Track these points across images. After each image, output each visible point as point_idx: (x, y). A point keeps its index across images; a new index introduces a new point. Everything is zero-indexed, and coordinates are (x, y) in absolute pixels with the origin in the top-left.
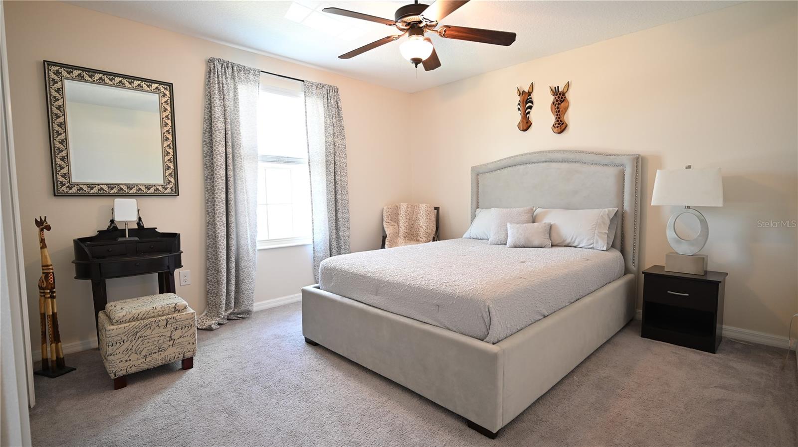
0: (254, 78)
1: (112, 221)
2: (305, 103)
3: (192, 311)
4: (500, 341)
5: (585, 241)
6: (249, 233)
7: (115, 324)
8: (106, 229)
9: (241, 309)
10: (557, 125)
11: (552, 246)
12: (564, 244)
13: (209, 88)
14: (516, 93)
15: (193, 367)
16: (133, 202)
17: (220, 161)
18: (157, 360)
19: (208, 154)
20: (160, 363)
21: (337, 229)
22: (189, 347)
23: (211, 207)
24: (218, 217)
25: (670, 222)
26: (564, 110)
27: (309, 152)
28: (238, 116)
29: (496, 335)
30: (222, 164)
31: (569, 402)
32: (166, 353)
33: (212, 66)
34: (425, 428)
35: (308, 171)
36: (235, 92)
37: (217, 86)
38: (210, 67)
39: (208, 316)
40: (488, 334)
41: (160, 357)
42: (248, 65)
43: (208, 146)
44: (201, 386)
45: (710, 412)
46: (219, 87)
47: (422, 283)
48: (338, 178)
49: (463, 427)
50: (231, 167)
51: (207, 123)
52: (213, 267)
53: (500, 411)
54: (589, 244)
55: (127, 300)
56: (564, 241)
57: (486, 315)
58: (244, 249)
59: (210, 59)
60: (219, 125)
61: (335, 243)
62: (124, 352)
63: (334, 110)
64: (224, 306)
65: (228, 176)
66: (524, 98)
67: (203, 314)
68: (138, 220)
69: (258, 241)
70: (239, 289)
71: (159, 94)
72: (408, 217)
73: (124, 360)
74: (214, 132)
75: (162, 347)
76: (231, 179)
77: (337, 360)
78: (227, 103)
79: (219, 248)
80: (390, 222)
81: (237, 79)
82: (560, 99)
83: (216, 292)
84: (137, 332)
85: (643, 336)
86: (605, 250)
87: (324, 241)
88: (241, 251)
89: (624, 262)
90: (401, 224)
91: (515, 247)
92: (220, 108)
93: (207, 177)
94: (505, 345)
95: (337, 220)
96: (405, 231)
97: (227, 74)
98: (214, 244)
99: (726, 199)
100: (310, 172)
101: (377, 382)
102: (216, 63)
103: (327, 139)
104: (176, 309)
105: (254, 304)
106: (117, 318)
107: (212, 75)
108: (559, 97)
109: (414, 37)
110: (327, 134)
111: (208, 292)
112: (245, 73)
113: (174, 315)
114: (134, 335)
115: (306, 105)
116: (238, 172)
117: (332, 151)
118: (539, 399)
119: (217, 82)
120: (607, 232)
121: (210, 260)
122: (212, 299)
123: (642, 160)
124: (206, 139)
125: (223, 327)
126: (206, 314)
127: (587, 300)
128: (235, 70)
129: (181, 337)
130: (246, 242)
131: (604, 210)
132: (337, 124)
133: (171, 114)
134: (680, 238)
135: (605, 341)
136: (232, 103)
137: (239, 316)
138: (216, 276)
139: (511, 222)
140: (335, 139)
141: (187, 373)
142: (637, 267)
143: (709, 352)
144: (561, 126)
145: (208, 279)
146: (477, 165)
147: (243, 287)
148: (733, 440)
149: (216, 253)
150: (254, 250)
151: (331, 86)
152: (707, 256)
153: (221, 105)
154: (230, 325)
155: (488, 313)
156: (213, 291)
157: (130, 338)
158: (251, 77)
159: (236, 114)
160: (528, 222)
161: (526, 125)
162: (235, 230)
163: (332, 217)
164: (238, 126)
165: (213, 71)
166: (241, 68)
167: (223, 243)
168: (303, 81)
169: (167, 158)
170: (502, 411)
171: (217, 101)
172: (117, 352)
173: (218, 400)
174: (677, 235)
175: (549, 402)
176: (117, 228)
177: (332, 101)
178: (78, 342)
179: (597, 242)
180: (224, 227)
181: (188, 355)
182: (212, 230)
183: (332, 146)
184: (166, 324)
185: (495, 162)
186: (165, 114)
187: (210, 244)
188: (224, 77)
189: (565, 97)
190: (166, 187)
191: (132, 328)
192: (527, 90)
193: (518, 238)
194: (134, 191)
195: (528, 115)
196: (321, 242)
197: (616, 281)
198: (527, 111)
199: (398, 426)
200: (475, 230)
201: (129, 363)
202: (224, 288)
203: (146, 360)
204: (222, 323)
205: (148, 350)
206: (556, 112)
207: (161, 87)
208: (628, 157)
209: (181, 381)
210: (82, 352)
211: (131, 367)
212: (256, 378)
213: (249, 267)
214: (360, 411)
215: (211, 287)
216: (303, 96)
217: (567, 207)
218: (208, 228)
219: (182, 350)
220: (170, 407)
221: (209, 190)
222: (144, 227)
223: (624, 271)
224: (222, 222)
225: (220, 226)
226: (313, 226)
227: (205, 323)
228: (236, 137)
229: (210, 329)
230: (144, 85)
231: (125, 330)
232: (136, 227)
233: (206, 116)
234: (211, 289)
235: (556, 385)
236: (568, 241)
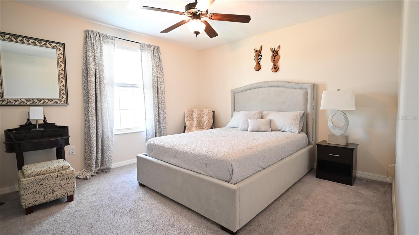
0: (112, 41)
1: (28, 120)
2: (141, 55)
3: (73, 169)
4: (238, 183)
5: (288, 128)
6: (109, 125)
7: (26, 178)
8: (25, 124)
9: (105, 167)
10: (274, 68)
11: (271, 131)
12: (277, 130)
13: (86, 46)
14: (253, 51)
15: (73, 201)
16: (41, 109)
17: (92, 86)
18: (52, 197)
19: (86, 82)
20: (53, 199)
21: (159, 123)
22: (71, 189)
23: (87, 111)
24: (91, 117)
25: (330, 118)
26: (277, 60)
27: (143, 81)
28: (102, 62)
29: (236, 179)
30: (93, 88)
31: (276, 214)
32: (57, 193)
33: (88, 34)
34: (198, 231)
35: (143, 91)
36: (101, 48)
37: (90, 45)
38: (86, 35)
39: (85, 172)
40: (231, 179)
41: (54, 195)
42: (108, 34)
43: (85, 78)
44: (77, 211)
45: (347, 217)
46: (92, 46)
47: (197, 152)
48: (159, 95)
49: (219, 229)
50: (98, 89)
51: (85, 65)
52: (89, 144)
53: (238, 220)
54: (290, 129)
55: (35, 164)
56: (277, 128)
57: (230, 169)
58: (106, 134)
59: (86, 31)
60: (92, 66)
61: (158, 131)
62: (32, 193)
63: (157, 59)
64: (94, 166)
65: (97, 94)
66: (257, 53)
67: (83, 170)
68: (44, 119)
69: (114, 130)
70: (103, 156)
71: (57, 49)
72: (198, 116)
73: (31, 198)
74: (88, 70)
75: (55, 190)
76: (99, 96)
77: (155, 194)
78: (96, 54)
79: (91, 134)
80: (189, 119)
81: (102, 41)
82: (275, 54)
83: (90, 158)
84: (39, 182)
85: (317, 177)
86: (298, 133)
87: (152, 129)
88: (105, 135)
89: (307, 139)
90: (194, 120)
91: (252, 132)
92: (92, 57)
93: (85, 95)
94: (240, 185)
95: (159, 118)
96: (197, 123)
97: (96, 38)
98: (89, 132)
99: (356, 106)
100: (144, 92)
101: (175, 206)
102: (90, 32)
103: (153, 75)
104: (63, 168)
105: (112, 164)
106: (27, 174)
107: (87, 39)
108: (275, 53)
109: (195, 20)
110: (153, 72)
111: (85, 158)
112: (107, 39)
113: (62, 172)
114: (37, 183)
115: (141, 56)
116: (102, 92)
117: (156, 81)
118: (260, 213)
119: (90, 43)
120: (299, 123)
121: (87, 140)
122: (88, 162)
123: (316, 86)
124: (84, 74)
125: (94, 177)
126: (85, 170)
127: (288, 159)
128: (101, 37)
129: (66, 184)
130: (107, 130)
131: (297, 112)
132: (159, 67)
133: (64, 60)
134: (335, 126)
135: (297, 181)
136: (99, 55)
137: (103, 171)
138: (90, 149)
139: (250, 119)
140: (158, 75)
141: (69, 204)
142: (314, 142)
143: (349, 185)
144: (276, 68)
145: (85, 151)
146: (233, 89)
147: (106, 155)
148: (357, 231)
149: (90, 137)
150: (112, 135)
151: (155, 46)
152: (348, 135)
153: (92, 56)
154: (98, 176)
155: (231, 168)
156: (88, 158)
157: (35, 185)
158: (110, 40)
159: (101, 61)
160: (259, 119)
161: (258, 68)
162: (101, 124)
163: (156, 117)
164: (102, 67)
165: (88, 37)
166: (104, 35)
167: (94, 131)
168: (140, 43)
169: (61, 84)
170: (239, 220)
171: (90, 53)
172: (27, 193)
173: (85, 219)
174: (334, 125)
175: (266, 214)
176: (31, 123)
177: (156, 54)
178: (8, 188)
179: (294, 129)
180: (94, 122)
181: (70, 194)
182: (88, 124)
183: (156, 78)
184: (57, 177)
185: (243, 87)
186: (60, 60)
187: (87, 132)
188: (94, 40)
189: (278, 53)
190: (61, 100)
191: (36, 180)
192: (259, 50)
193: (253, 127)
194: (42, 102)
195: (259, 63)
196: (150, 130)
197: (303, 149)
198: (259, 60)
199: (183, 230)
200: (232, 123)
201: (34, 199)
202: (94, 155)
203: (45, 197)
204: (93, 175)
205: (46, 192)
206: (274, 61)
207: (57, 45)
208: (310, 84)
209: (66, 208)
210: (10, 193)
211: (36, 202)
212: (108, 206)
213: (109, 144)
214: (163, 223)
215: (87, 155)
216: (140, 51)
217: (279, 111)
218: (86, 123)
219: (67, 191)
220: (57, 224)
221: (86, 102)
222: (47, 122)
223: (307, 144)
224: (93, 119)
225: (92, 122)
226: (146, 121)
227: (83, 176)
228: (101, 73)
229: (86, 179)
230: (48, 44)
231: (32, 181)
232: (43, 123)
233: (84, 62)
234: (87, 156)
235: (270, 205)
236: (279, 128)
